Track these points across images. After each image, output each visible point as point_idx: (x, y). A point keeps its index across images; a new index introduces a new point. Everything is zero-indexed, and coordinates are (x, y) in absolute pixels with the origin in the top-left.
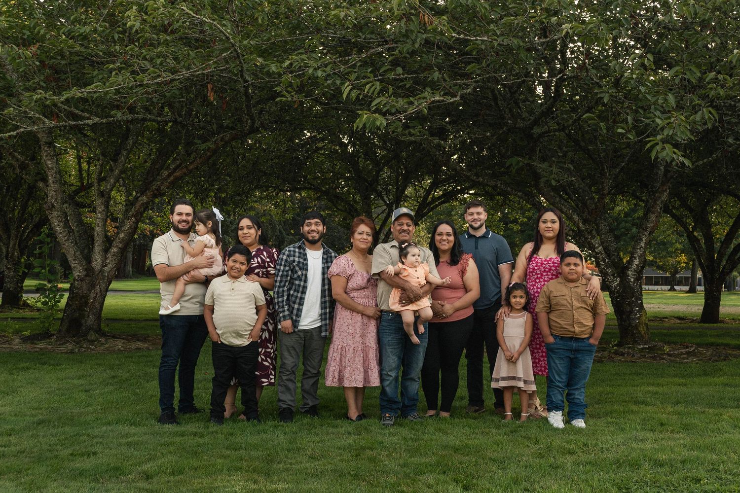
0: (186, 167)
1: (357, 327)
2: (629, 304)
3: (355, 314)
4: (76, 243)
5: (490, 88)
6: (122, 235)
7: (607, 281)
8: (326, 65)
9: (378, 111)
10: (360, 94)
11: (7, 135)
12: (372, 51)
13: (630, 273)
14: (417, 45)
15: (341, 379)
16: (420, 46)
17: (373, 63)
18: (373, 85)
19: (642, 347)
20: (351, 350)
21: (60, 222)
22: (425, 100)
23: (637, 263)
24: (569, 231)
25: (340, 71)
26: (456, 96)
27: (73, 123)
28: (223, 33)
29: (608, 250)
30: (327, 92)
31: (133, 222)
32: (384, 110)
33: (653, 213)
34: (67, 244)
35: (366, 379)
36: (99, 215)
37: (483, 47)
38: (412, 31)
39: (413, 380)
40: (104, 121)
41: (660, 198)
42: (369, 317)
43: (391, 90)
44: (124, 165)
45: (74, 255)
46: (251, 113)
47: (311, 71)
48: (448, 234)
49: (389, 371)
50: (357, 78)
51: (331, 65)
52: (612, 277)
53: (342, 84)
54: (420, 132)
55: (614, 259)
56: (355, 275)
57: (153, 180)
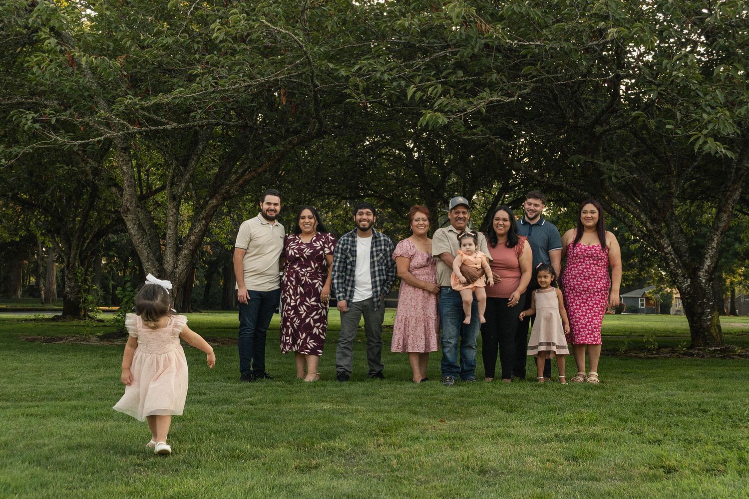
0: (255, 170)
1: (418, 300)
2: (700, 305)
3: (416, 289)
4: (149, 246)
5: (549, 88)
6: (193, 238)
7: (677, 282)
8: (391, 70)
9: (440, 110)
10: (424, 95)
11: (96, 140)
12: (435, 55)
13: (701, 274)
14: (476, 50)
15: (405, 346)
16: (479, 50)
17: (436, 67)
18: (436, 87)
19: (713, 349)
20: (414, 320)
21: (134, 224)
22: (483, 101)
23: (709, 264)
24: (638, 231)
25: (405, 74)
26: (513, 97)
27: (153, 128)
28: (297, 42)
29: (680, 251)
30: (392, 94)
31: (204, 225)
32: (446, 110)
33: (725, 212)
34: (141, 246)
35: (427, 346)
36: (171, 218)
37: (537, 51)
38: (472, 37)
39: (471, 347)
40: (181, 126)
41: (731, 196)
42: (430, 292)
43: (452, 91)
44: (194, 169)
45: (148, 257)
46: (319, 116)
47: (378, 75)
48: (505, 220)
49: (449, 339)
50: (421, 81)
51: (396, 69)
52: (682, 278)
53: (407, 86)
54: (482, 131)
55: (685, 260)
56: (416, 255)
57: (222, 184)
